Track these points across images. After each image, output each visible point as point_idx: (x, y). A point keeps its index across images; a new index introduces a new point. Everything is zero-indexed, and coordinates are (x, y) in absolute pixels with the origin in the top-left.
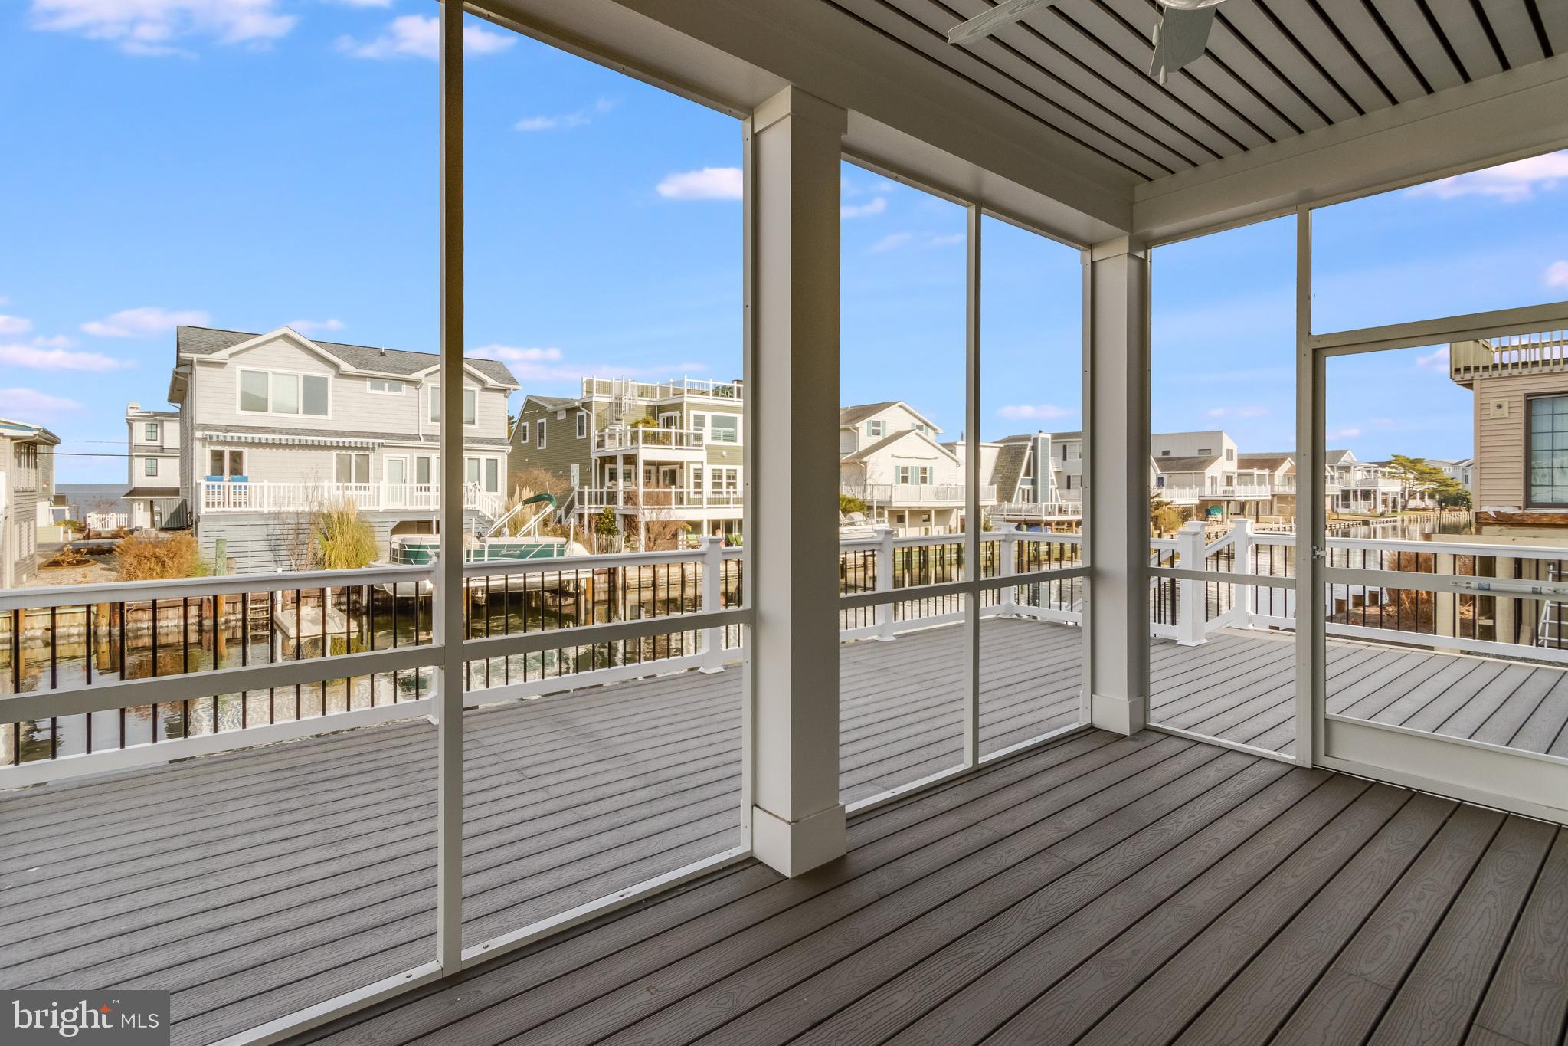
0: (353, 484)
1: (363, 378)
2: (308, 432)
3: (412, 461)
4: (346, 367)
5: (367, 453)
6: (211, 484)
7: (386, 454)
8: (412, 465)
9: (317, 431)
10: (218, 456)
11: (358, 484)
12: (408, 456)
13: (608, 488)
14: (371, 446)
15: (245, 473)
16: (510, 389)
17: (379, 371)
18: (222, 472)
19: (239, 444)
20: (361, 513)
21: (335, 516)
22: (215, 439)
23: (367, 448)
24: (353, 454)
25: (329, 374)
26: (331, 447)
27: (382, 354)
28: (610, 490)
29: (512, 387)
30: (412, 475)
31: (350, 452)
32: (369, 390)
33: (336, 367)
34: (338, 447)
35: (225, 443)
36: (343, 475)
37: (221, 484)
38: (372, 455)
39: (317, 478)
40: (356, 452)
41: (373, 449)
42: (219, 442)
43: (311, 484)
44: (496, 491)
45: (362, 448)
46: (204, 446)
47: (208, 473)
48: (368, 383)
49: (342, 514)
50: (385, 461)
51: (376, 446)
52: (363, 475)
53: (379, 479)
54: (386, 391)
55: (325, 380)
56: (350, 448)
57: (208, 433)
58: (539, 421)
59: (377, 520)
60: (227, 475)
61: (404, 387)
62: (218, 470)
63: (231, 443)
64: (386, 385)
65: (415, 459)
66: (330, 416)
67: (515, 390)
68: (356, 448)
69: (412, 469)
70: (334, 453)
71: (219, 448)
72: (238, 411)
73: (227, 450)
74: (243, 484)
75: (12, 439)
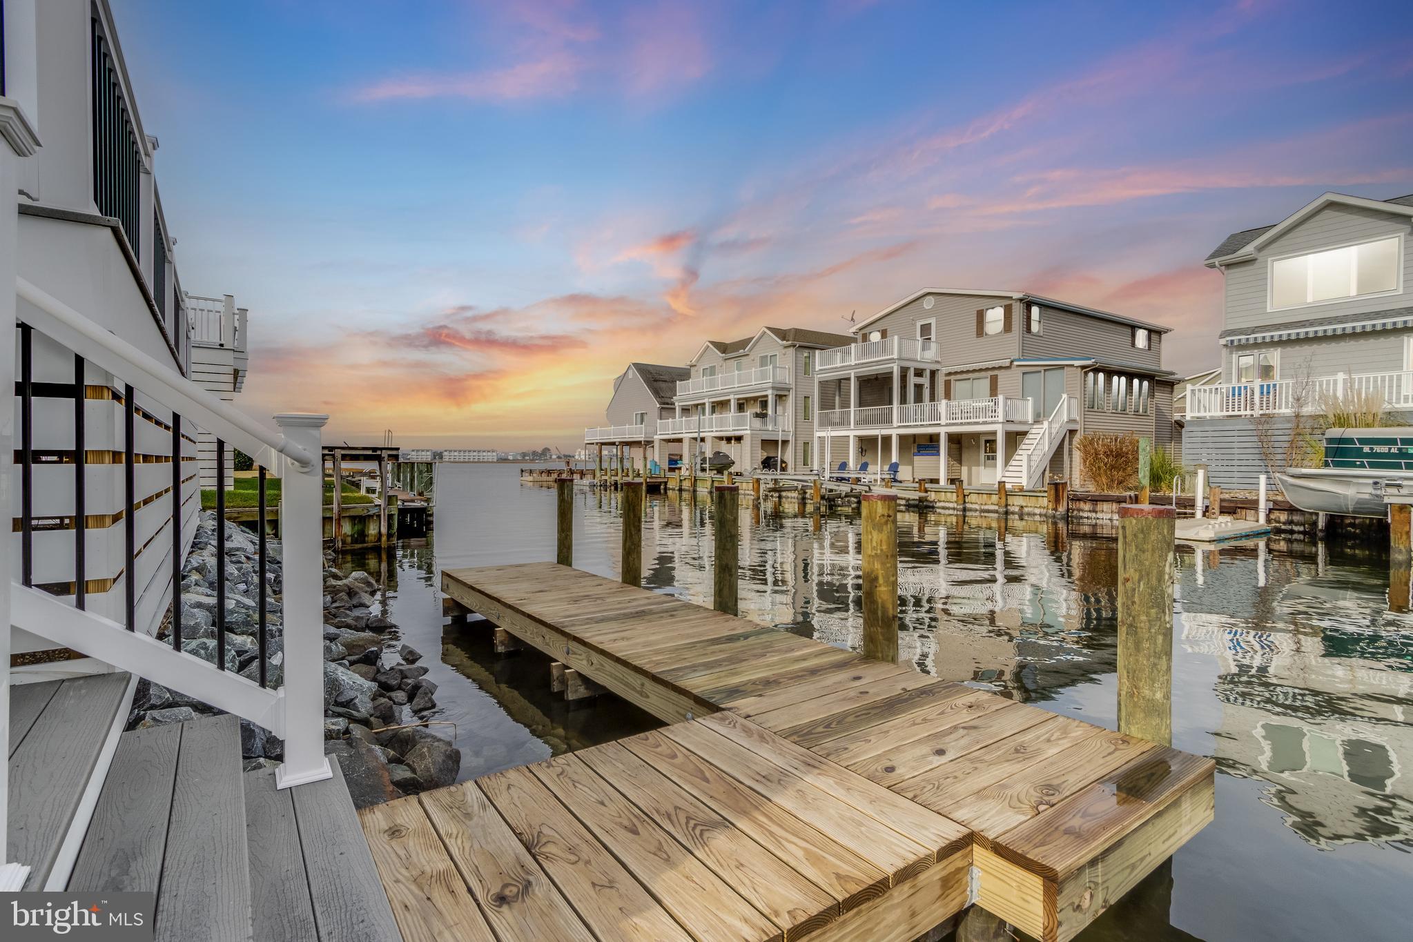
2: (1362, 317)
9: (1377, 313)
22: (1236, 343)
25: (1399, 233)
46: (1231, 353)
75: (1083, 367)
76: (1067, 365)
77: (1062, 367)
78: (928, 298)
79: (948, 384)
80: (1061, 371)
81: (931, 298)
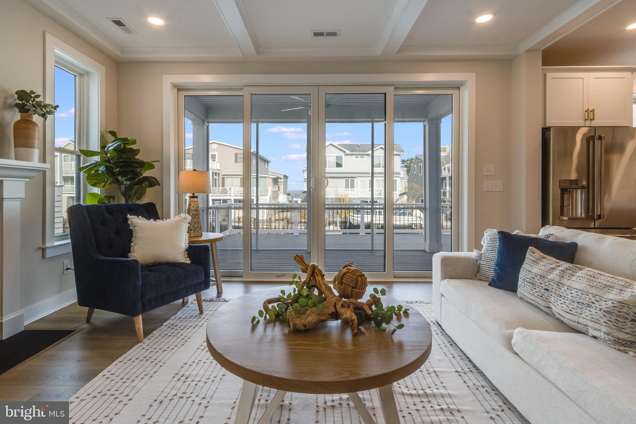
0: (350, 189)
1: (353, 155)
2: (337, 173)
3: (367, 181)
4: (348, 152)
5: (354, 179)
7: (359, 179)
8: (367, 183)
9: (340, 173)
11: (351, 189)
12: (366, 180)
13: (444, 190)
14: (354, 177)
16: (401, 154)
17: (357, 152)
20: (350, 198)
21: (342, 199)
23: (354, 178)
24: (350, 179)
25: (342, 154)
26: (343, 178)
27: (359, 146)
28: (444, 191)
29: (402, 153)
30: (367, 185)
31: (349, 179)
32: (353, 159)
33: (345, 152)
34: (345, 178)
36: (347, 187)
38: (355, 180)
39: (337, 187)
40: (351, 179)
41: (355, 178)
43: (336, 189)
44: (396, 191)
45: (352, 178)
48: (354, 156)
49: (344, 198)
50: (359, 181)
51: (356, 177)
52: (353, 186)
53: (357, 187)
54: (360, 158)
55: (342, 156)
56: (348, 178)
58: (420, 164)
59: (354, 200)
61: (365, 157)
64: (360, 156)
66: (343, 168)
67: (403, 154)
68: (350, 178)
69: (367, 184)
70: (344, 179)
75: (272, 178)
76: (268, 177)
77: (265, 177)
78: (214, 144)
79: (223, 179)
80: (265, 178)
81: (215, 144)
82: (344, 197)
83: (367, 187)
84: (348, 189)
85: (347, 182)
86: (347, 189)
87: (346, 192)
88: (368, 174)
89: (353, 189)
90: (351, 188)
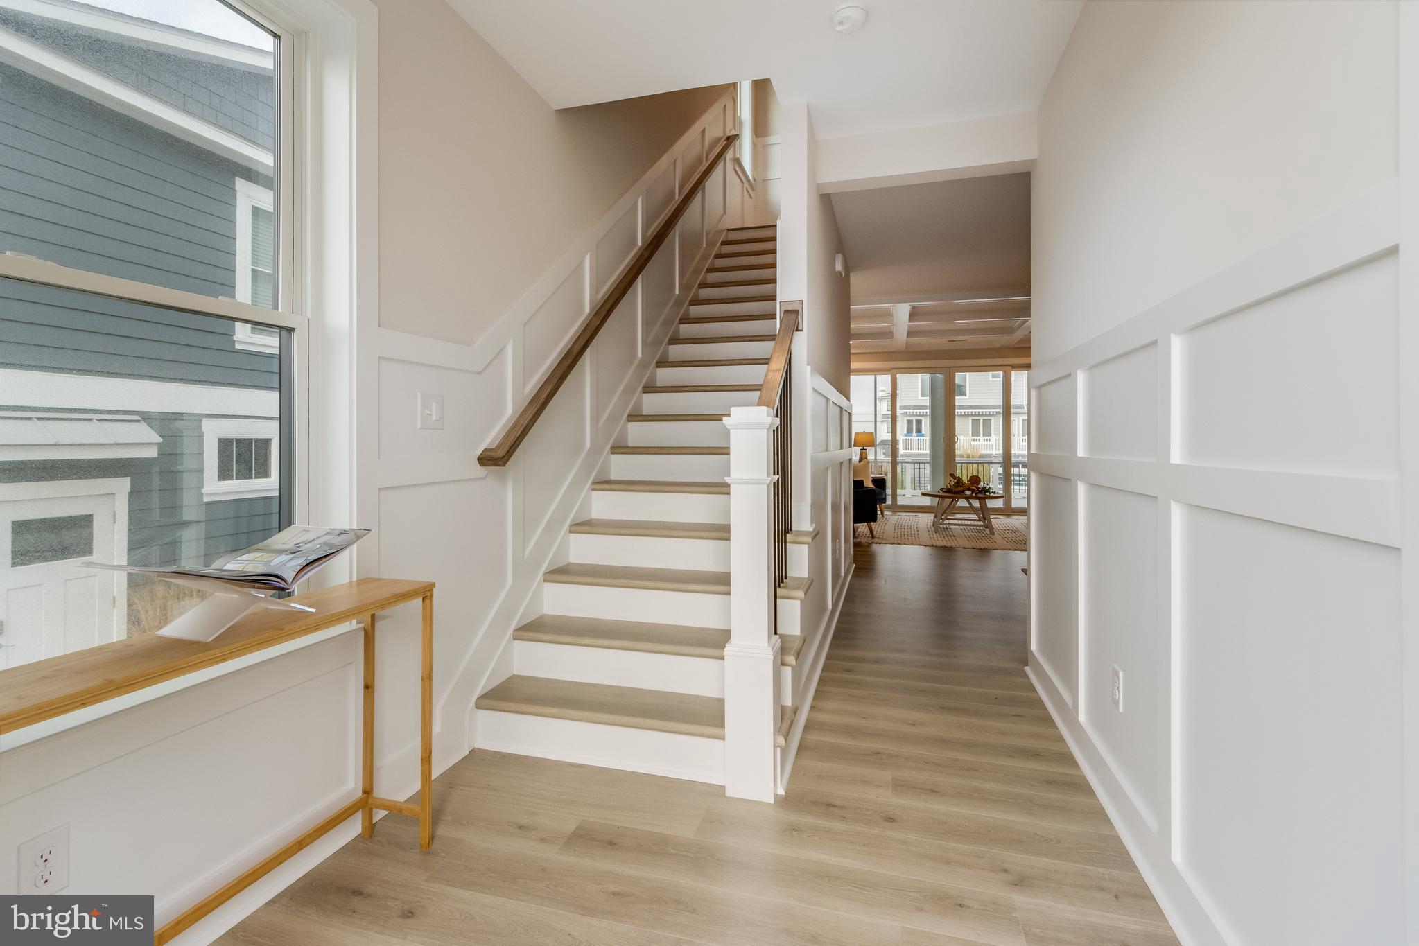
0: (981, 437)
3: (1019, 422)
6: (907, 438)
8: (1019, 425)
10: (910, 422)
11: (984, 438)
12: (1016, 419)
14: (991, 413)
15: (923, 432)
18: (912, 432)
19: (920, 415)
24: (981, 418)
26: (969, 416)
30: (1019, 431)
32: (991, 379)
34: (972, 415)
35: (913, 415)
36: (975, 433)
37: (911, 438)
42: (910, 416)
45: (987, 415)
47: (905, 432)
52: (988, 432)
53: (997, 434)
56: (979, 415)
57: (905, 411)
60: (914, 434)
62: (909, 431)
63: (917, 415)
65: (1021, 421)
66: (967, 397)
68: (982, 415)
69: (1018, 428)
70: (971, 419)
71: (911, 418)
72: (920, 398)
73: (914, 419)
74: (922, 438)
82: (969, 452)
83: (1019, 435)
84: (978, 438)
85: (975, 423)
86: (975, 438)
87: (973, 443)
88: (1021, 408)
89: (988, 438)
90: (983, 436)
